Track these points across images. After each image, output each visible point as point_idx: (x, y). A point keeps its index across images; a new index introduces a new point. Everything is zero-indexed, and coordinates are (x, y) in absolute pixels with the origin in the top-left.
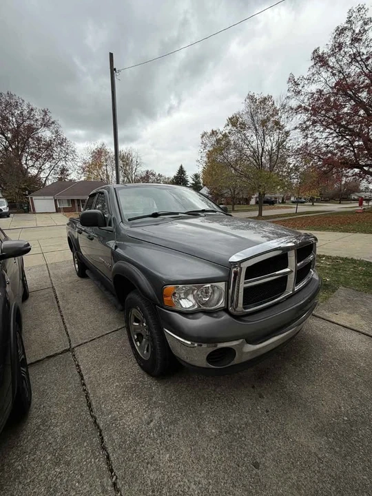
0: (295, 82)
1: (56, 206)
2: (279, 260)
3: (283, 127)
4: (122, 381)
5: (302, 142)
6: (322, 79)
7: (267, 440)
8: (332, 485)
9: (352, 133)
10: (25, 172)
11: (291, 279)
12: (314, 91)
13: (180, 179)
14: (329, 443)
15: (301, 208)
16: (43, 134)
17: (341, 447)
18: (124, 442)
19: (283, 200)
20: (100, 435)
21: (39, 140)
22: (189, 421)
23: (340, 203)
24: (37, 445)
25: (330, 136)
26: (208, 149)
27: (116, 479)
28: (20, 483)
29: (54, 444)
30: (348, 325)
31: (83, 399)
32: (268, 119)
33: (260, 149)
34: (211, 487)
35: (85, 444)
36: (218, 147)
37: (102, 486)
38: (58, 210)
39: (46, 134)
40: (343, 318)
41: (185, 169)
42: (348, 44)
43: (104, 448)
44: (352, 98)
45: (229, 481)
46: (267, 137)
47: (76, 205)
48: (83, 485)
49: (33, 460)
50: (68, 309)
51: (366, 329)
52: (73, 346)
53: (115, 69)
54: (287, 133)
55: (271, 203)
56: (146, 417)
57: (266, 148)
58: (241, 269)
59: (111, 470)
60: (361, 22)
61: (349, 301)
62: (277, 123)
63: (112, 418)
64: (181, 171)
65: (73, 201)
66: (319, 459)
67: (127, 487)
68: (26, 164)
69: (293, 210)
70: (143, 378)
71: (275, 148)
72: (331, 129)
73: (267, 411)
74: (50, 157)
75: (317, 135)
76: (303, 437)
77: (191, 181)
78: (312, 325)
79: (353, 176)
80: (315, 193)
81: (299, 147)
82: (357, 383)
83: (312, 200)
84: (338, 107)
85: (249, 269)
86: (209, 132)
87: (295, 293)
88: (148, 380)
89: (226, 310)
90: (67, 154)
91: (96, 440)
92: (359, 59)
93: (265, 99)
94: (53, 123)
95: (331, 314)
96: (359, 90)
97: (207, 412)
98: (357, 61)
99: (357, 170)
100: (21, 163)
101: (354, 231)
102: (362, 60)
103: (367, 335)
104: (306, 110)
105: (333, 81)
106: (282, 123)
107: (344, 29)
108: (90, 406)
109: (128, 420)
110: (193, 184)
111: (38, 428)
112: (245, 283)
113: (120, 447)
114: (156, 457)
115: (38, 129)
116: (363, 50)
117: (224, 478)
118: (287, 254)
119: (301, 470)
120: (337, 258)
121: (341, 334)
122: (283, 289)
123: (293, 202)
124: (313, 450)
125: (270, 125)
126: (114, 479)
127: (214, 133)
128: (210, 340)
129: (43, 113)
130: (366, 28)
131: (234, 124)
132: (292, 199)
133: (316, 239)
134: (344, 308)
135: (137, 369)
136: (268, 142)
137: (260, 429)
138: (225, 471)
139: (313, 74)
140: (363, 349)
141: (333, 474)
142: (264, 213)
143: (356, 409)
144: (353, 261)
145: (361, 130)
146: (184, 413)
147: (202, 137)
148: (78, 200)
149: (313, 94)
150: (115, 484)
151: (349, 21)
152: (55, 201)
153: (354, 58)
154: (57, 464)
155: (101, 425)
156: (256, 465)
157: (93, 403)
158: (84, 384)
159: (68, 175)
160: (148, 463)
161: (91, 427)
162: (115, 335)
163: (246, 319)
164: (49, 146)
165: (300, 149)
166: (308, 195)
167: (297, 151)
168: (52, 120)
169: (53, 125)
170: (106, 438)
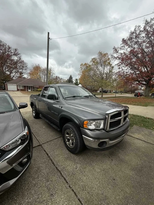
0: (116, 49)
1: (17, 88)
2: (119, 114)
3: (111, 65)
4: (63, 156)
5: (118, 70)
6: (125, 49)
7: (117, 172)
8: (138, 184)
9: (135, 68)
10: (4, 73)
11: (122, 120)
12: (122, 53)
13: (70, 80)
14: (135, 173)
15: (117, 95)
16: (14, 58)
17: (139, 174)
18: (70, 174)
19: (110, 91)
20: (60, 173)
21: (12, 60)
22: (90, 168)
23: (131, 94)
24: (38, 176)
25: (128, 69)
26: (83, 70)
27: (70, 185)
28: (36, 187)
29: (44, 175)
30: (138, 138)
31: (50, 161)
32: (106, 61)
33: (103, 72)
34: (101, 186)
35: (56, 175)
36: (87, 70)
37: (66, 187)
38: (18, 90)
39: (15, 58)
40: (136, 135)
41: (72, 77)
42: (134, 38)
43: (63, 176)
44: (135, 57)
45: (106, 184)
46: (105, 68)
47: (26, 88)
48: (59, 187)
49: (39, 180)
50: (34, 130)
51: (144, 139)
52: (41, 144)
53: (49, 38)
54: (113, 67)
55: (106, 92)
56: (75, 167)
57: (105, 72)
58: (108, 116)
59: (67, 183)
60: (139, 31)
61: (138, 130)
62: (109, 63)
63: (63, 167)
64: (71, 78)
65: (25, 87)
66: (133, 177)
67: (74, 187)
68: (5, 70)
69: (114, 96)
70: (70, 154)
71: (108, 72)
72: (128, 66)
73: (115, 164)
74: (16, 68)
75: (123, 68)
76: (127, 171)
77: (74, 82)
78: (127, 138)
79: (136, 84)
80: (122, 89)
81: (117, 72)
82: (142, 156)
83: (121, 92)
84: (131, 59)
85: (111, 116)
86: (84, 64)
87: (123, 125)
88: (72, 155)
89: (103, 129)
90: (24, 67)
91: (59, 174)
92: (138, 43)
93: (105, 54)
94: (19, 54)
95: (132, 134)
96: (138, 54)
97: (96, 165)
98: (137, 44)
99: (138, 82)
100: (3, 69)
101: (138, 105)
102: (139, 44)
103: (144, 141)
104: (119, 58)
105: (129, 50)
106: (111, 63)
107: (133, 33)
108: (53, 163)
109: (69, 168)
110: (75, 83)
111: (37, 171)
112: (110, 121)
113: (68, 176)
114: (82, 178)
115: (12, 56)
116: (140, 41)
117: (105, 183)
118: (121, 112)
119: (128, 180)
120: (132, 115)
121: (136, 141)
122: (120, 124)
123: (114, 92)
124: (131, 175)
125: (107, 63)
126: (69, 185)
127: (85, 64)
128: (98, 139)
129: (15, 50)
130: (140, 33)
131: (94, 62)
132: (114, 91)
133: (129, 108)
134: (136, 132)
135: (67, 152)
136: (106, 69)
137: (114, 169)
138: (105, 181)
139: (122, 47)
140: (143, 146)
141: (137, 181)
142: (104, 96)
143: (143, 163)
144: (138, 116)
145: (139, 68)
146: (88, 165)
147: (81, 65)
148: (27, 86)
149: (122, 54)
150: (69, 186)
151: (135, 30)
152: (17, 86)
153: (136, 43)
154: (48, 181)
155: (60, 170)
156: (114, 180)
157: (55, 163)
158: (49, 157)
159: (23, 76)
160: (79, 180)
161: (56, 170)
162: (56, 140)
163: (110, 132)
164: (16, 63)
165: (117, 73)
166: (120, 90)
167: (116, 73)
168: (19, 53)
169: (19, 55)
170: (62, 173)
